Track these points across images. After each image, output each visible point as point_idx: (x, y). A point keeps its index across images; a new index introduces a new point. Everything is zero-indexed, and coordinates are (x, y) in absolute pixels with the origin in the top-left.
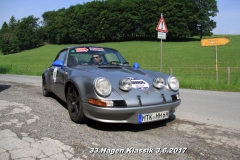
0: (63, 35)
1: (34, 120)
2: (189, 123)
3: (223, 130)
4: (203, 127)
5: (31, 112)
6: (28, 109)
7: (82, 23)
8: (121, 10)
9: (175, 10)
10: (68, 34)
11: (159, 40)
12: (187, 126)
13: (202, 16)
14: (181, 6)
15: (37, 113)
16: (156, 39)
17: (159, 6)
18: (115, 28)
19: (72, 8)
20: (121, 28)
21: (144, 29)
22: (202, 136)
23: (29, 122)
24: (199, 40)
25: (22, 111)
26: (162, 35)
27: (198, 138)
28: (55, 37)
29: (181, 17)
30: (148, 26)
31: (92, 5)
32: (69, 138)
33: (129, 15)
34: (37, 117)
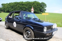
0: (7, 10)
7: (13, 7)
8: (23, 5)
13: (43, 8)
14: (38, 5)
17: (32, 4)
19: (10, 3)
20: (22, 9)
24: (42, 13)
29: (38, 7)
30: (29, 9)
31: (15, 3)
32: (5, 38)
33: (25, 6)
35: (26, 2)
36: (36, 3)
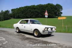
0: (17, 16)
1: (5, 43)
2: (55, 43)
3: (65, 46)
4: (59, 45)
5: (5, 40)
6: (4, 39)
7: (23, 12)
8: (35, 9)
9: (51, 9)
10: (18, 16)
11: (46, 18)
14: (52, 8)
15: (7, 40)
17: (46, 8)
18: (33, 14)
19: (20, 8)
21: (41, 14)
24: (58, 17)
25: (2, 40)
26: (46, 16)
28: (15, 16)
29: (52, 11)
30: (42, 13)
31: (26, 7)
33: (37, 10)
34: (7, 42)
35: (38, 5)
36: (50, 6)
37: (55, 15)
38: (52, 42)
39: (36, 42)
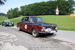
0: (26, 13)
1: (16, 40)
2: (66, 42)
4: (71, 43)
7: (32, 9)
8: (44, 6)
9: (62, 5)
10: (28, 13)
12: (65, 43)
13: (70, 7)
14: (64, 4)
15: (17, 37)
16: (55, 14)
17: (56, 4)
19: (29, 5)
20: (44, 11)
22: (71, 46)
23: (15, 40)
24: (69, 15)
25: (13, 37)
26: (57, 13)
27: (69, 47)
28: (24, 14)
29: (63, 7)
30: (53, 10)
31: (35, 4)
32: (27, 46)
33: (47, 7)
34: (17, 39)
35: (48, 2)
37: (66, 12)
38: (63, 40)
39: (47, 40)
